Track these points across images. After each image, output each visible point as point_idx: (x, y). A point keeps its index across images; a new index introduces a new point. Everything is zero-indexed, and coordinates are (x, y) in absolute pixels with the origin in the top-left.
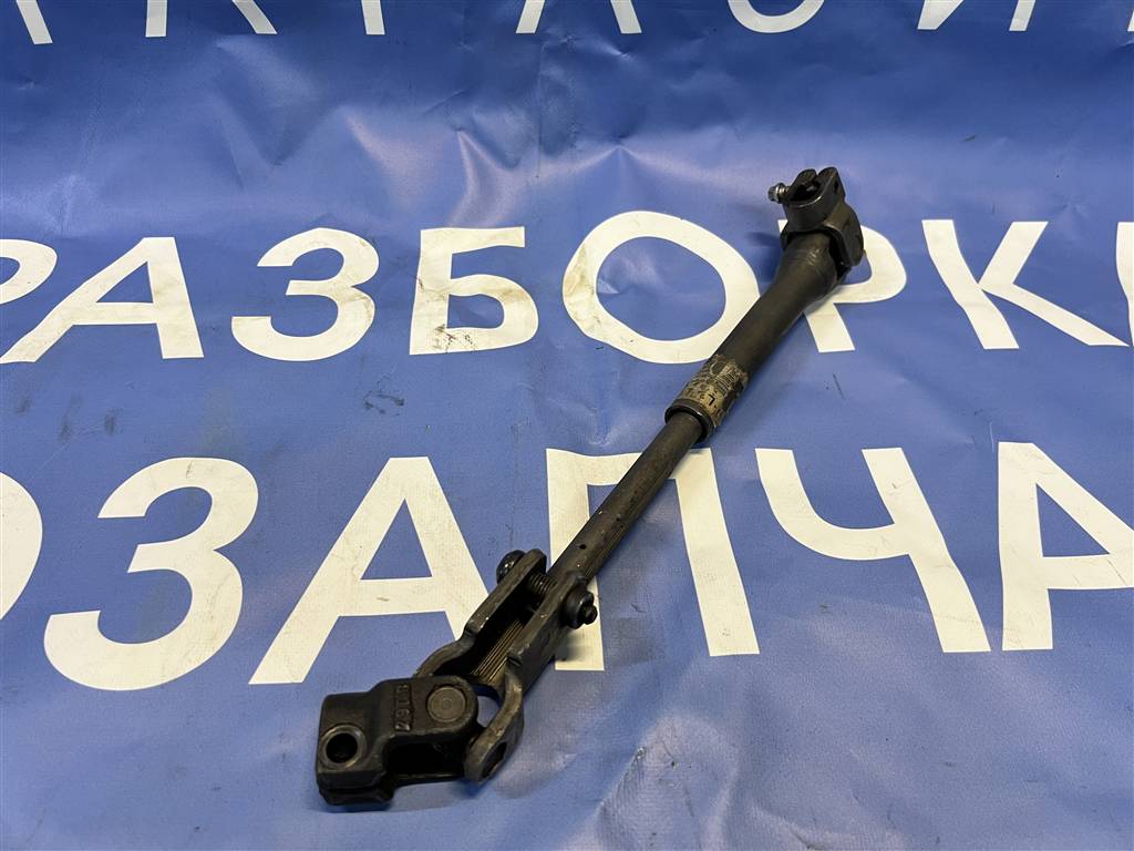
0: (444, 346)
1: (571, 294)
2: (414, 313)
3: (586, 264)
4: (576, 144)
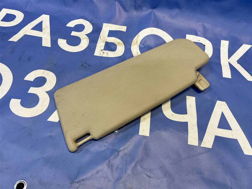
0: (102, 55)
1: (133, 45)
3: (138, 39)
4: (143, 8)
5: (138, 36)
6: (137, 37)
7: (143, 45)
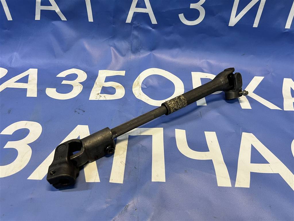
0: (98, 98)
1: (135, 88)
2: (93, 89)
4: (140, 51)
6: (138, 79)
7: (146, 85)
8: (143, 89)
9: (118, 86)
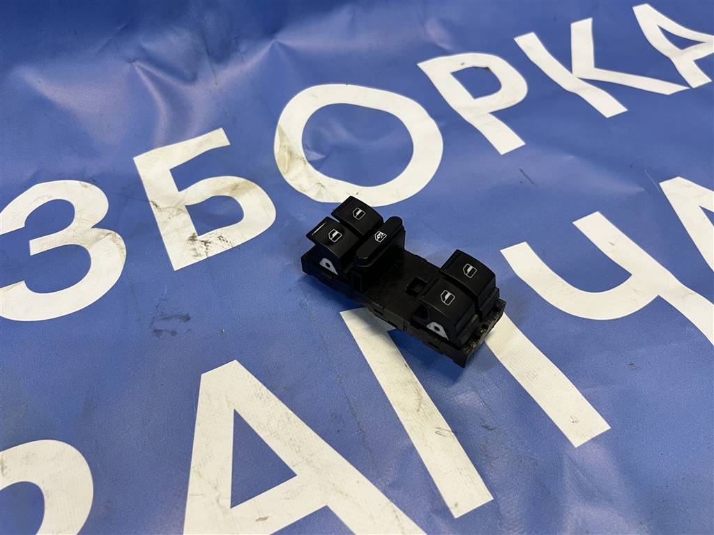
0: (203, 253)
1: (287, 172)
2: (162, 233)
3: (289, 141)
4: (239, 48)
5: (282, 134)
6: (282, 141)
7: (318, 150)
8: (317, 165)
9: (235, 188)
